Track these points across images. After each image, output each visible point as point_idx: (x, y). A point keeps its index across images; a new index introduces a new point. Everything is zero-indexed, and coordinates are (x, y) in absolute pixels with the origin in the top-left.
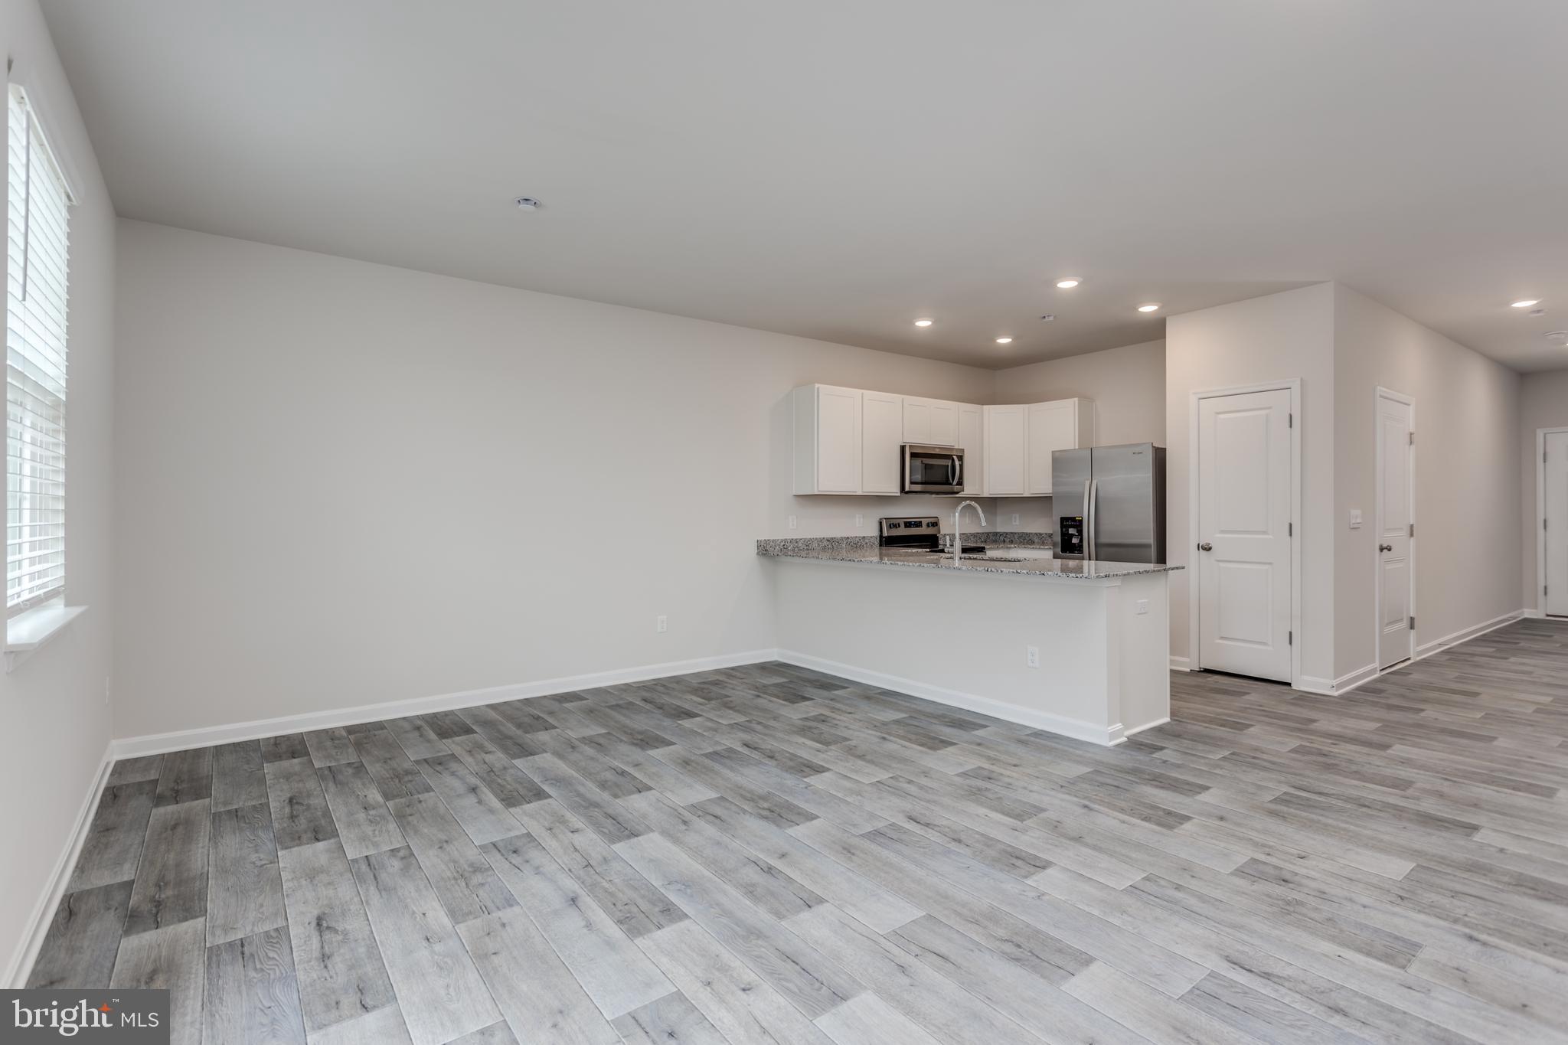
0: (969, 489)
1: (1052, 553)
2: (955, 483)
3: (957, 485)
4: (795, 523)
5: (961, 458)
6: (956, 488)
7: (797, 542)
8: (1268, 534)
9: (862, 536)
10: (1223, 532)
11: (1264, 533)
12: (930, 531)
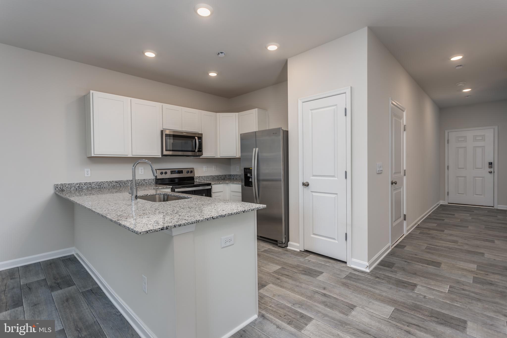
0: (206, 153)
1: (241, 185)
2: (196, 151)
3: (198, 151)
4: (89, 173)
5: (200, 138)
6: (198, 154)
7: (90, 184)
8: (335, 177)
9: (143, 179)
10: (314, 176)
11: (333, 176)
12: (189, 175)
